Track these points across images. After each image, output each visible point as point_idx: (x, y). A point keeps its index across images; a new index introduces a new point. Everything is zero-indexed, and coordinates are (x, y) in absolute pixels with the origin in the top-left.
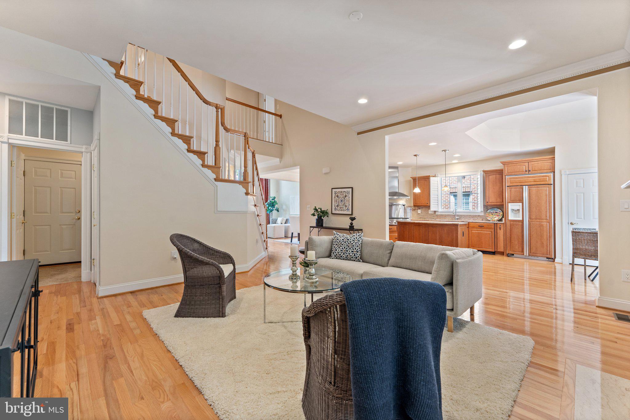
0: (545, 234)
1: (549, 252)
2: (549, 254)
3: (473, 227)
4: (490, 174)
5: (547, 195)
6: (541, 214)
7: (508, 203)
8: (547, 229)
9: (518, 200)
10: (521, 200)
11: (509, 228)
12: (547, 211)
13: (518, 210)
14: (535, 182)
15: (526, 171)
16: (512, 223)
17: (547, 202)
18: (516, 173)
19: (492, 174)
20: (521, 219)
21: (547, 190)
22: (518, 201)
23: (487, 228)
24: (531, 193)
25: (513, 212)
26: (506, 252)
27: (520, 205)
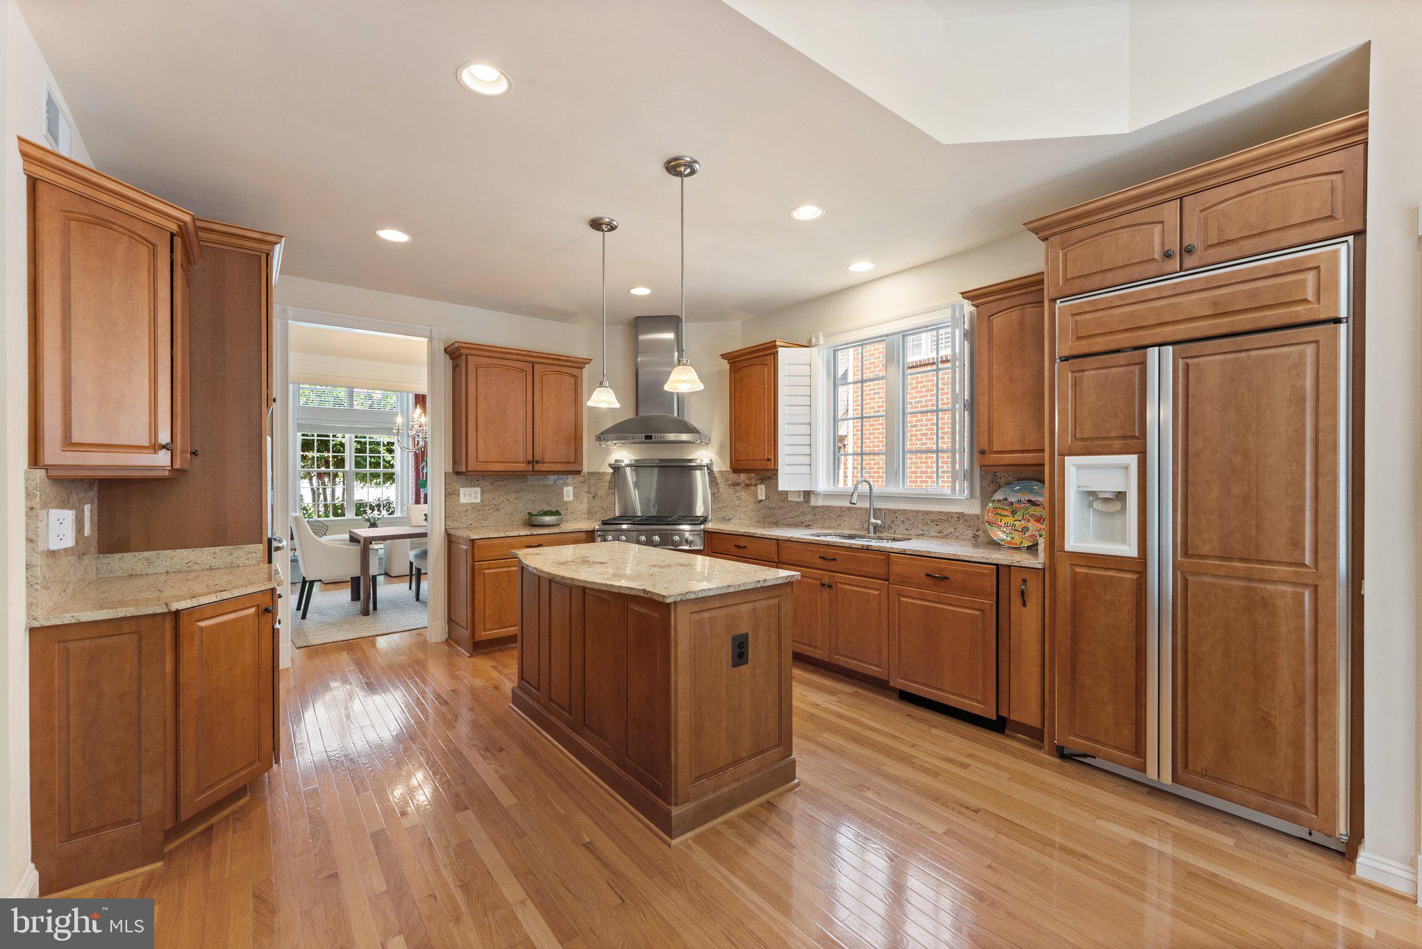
0: (1284, 660)
1: (1309, 786)
2: (1308, 803)
3: (905, 580)
4: (994, 304)
5: (1304, 400)
6: (1258, 527)
7: (1062, 455)
8: (1301, 629)
9: (1118, 438)
10: (1135, 442)
11: (1069, 598)
12: (1301, 509)
13: (1121, 496)
14: (1224, 314)
15: (1168, 255)
16: (1084, 570)
17: (1303, 444)
18: (1110, 278)
19: (1005, 304)
20: (1131, 550)
21: (1300, 364)
22: (1118, 444)
23: (964, 589)
24: (1191, 390)
25: (1090, 505)
26: (1052, 737)
27: (1126, 468)
